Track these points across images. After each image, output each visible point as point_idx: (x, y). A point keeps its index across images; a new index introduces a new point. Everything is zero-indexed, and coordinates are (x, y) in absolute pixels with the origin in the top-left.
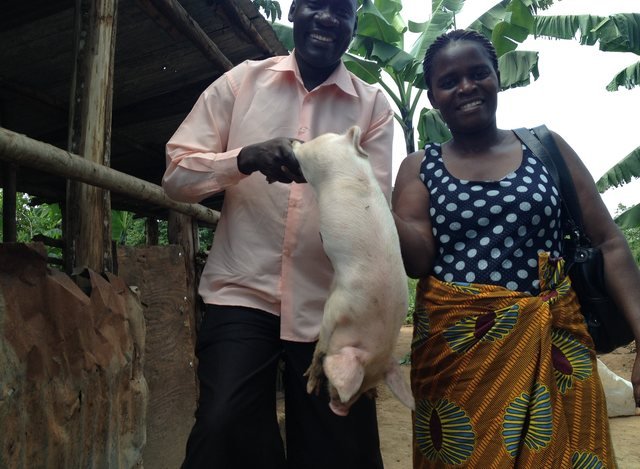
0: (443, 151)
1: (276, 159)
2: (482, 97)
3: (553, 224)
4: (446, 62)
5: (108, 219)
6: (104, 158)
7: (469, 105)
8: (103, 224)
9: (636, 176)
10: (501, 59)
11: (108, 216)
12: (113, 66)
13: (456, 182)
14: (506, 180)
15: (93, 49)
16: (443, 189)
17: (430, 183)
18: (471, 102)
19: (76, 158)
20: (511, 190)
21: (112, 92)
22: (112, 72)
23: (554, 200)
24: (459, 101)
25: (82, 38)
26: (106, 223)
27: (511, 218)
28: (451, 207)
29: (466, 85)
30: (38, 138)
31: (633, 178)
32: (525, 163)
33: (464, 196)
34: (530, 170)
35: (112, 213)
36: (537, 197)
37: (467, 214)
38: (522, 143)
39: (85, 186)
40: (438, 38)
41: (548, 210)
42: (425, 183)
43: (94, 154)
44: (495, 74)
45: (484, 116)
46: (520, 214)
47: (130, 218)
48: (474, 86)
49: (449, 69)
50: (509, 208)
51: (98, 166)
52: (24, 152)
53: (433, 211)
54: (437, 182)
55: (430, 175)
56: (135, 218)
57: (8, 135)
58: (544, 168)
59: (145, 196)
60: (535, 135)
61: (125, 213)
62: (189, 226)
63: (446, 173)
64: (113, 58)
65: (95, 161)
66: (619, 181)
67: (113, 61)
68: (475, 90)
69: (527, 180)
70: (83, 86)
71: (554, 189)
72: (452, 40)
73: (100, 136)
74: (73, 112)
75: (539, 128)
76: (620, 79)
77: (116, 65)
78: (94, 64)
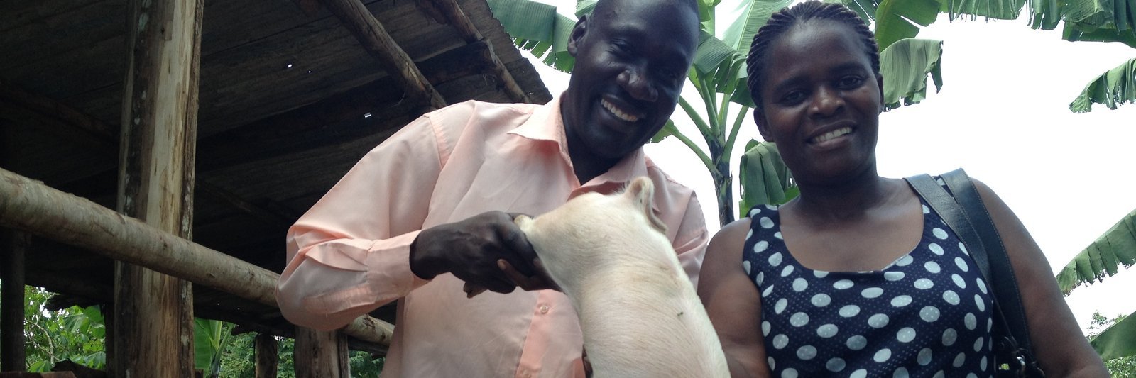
0: (783, 218)
1: (489, 248)
2: (854, 122)
3: (979, 344)
4: (788, 58)
5: (189, 333)
6: (181, 226)
7: (829, 135)
8: (180, 342)
9: (1127, 262)
10: (885, 54)
11: (187, 326)
12: (197, 62)
13: (807, 274)
14: (895, 268)
15: (163, 31)
16: (784, 288)
17: (761, 278)
18: (832, 130)
19: (133, 223)
20: (905, 287)
21: (196, 107)
22: (197, 71)
23: (979, 302)
24: (811, 128)
25: (143, 10)
26: (185, 339)
27: (906, 335)
28: (800, 320)
29: (825, 99)
30: (65, 188)
31: (1121, 266)
32: (928, 237)
33: (820, 300)
34: (937, 250)
35: (195, 324)
36: (951, 297)
37: (827, 330)
38: (923, 201)
39: (147, 272)
40: (774, 16)
41: (970, 320)
42: (753, 277)
43: (164, 217)
44: (875, 80)
45: (856, 154)
46: (921, 327)
47: (228, 332)
48: (839, 102)
49: (794, 70)
50: (902, 318)
51: (171, 238)
52: (39, 212)
53: (767, 327)
54: (773, 274)
55: (760, 262)
56: (235, 333)
57: (12, 181)
58: (962, 246)
59: (255, 292)
60: (946, 187)
61: (218, 324)
62: (333, 347)
63: (788, 259)
64: (198, 46)
65: (165, 229)
66: (1097, 274)
67: (198, 52)
68: (840, 108)
69: (933, 268)
70: (144, 96)
71: (980, 283)
72: (800, 19)
73: (174, 185)
74: (127, 142)
75: (952, 175)
76: (1097, 92)
77: (204, 61)
78: (165, 57)
